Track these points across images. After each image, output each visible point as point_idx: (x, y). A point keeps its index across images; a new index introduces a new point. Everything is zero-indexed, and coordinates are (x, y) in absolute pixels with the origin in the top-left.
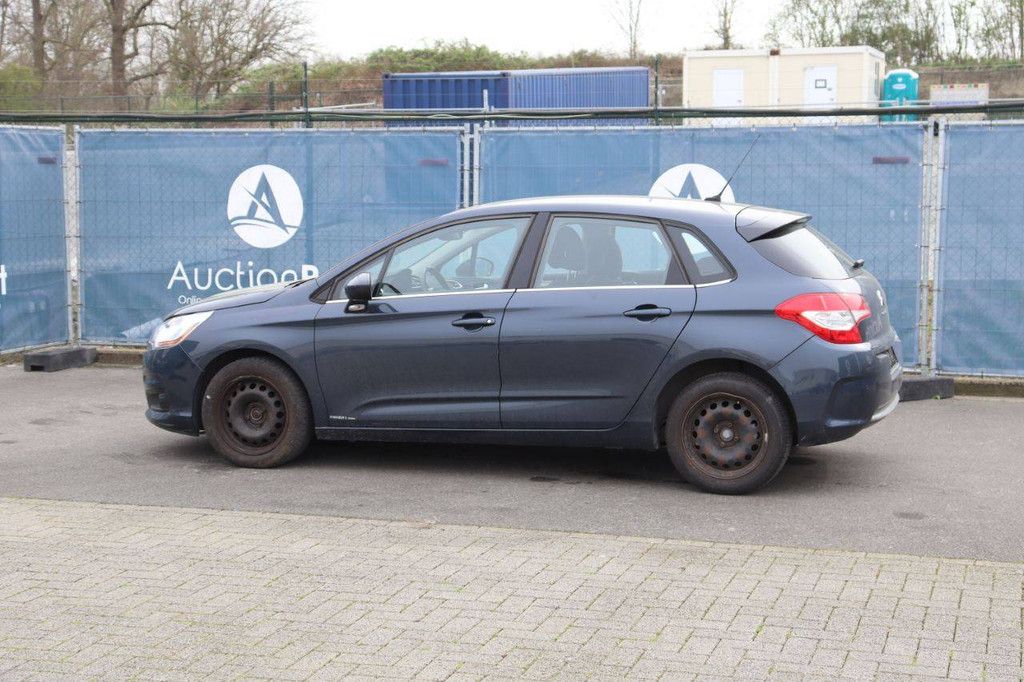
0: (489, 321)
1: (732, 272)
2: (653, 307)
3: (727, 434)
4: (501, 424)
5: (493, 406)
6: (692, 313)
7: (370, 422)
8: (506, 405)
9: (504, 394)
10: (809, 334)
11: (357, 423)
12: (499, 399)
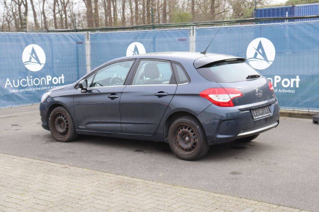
0: (117, 96)
1: (189, 80)
2: (163, 92)
3: (187, 138)
4: (122, 131)
5: (119, 125)
6: (174, 95)
7: (88, 129)
8: (123, 125)
9: (122, 121)
10: (211, 103)
11: (86, 129)
12: (121, 123)
